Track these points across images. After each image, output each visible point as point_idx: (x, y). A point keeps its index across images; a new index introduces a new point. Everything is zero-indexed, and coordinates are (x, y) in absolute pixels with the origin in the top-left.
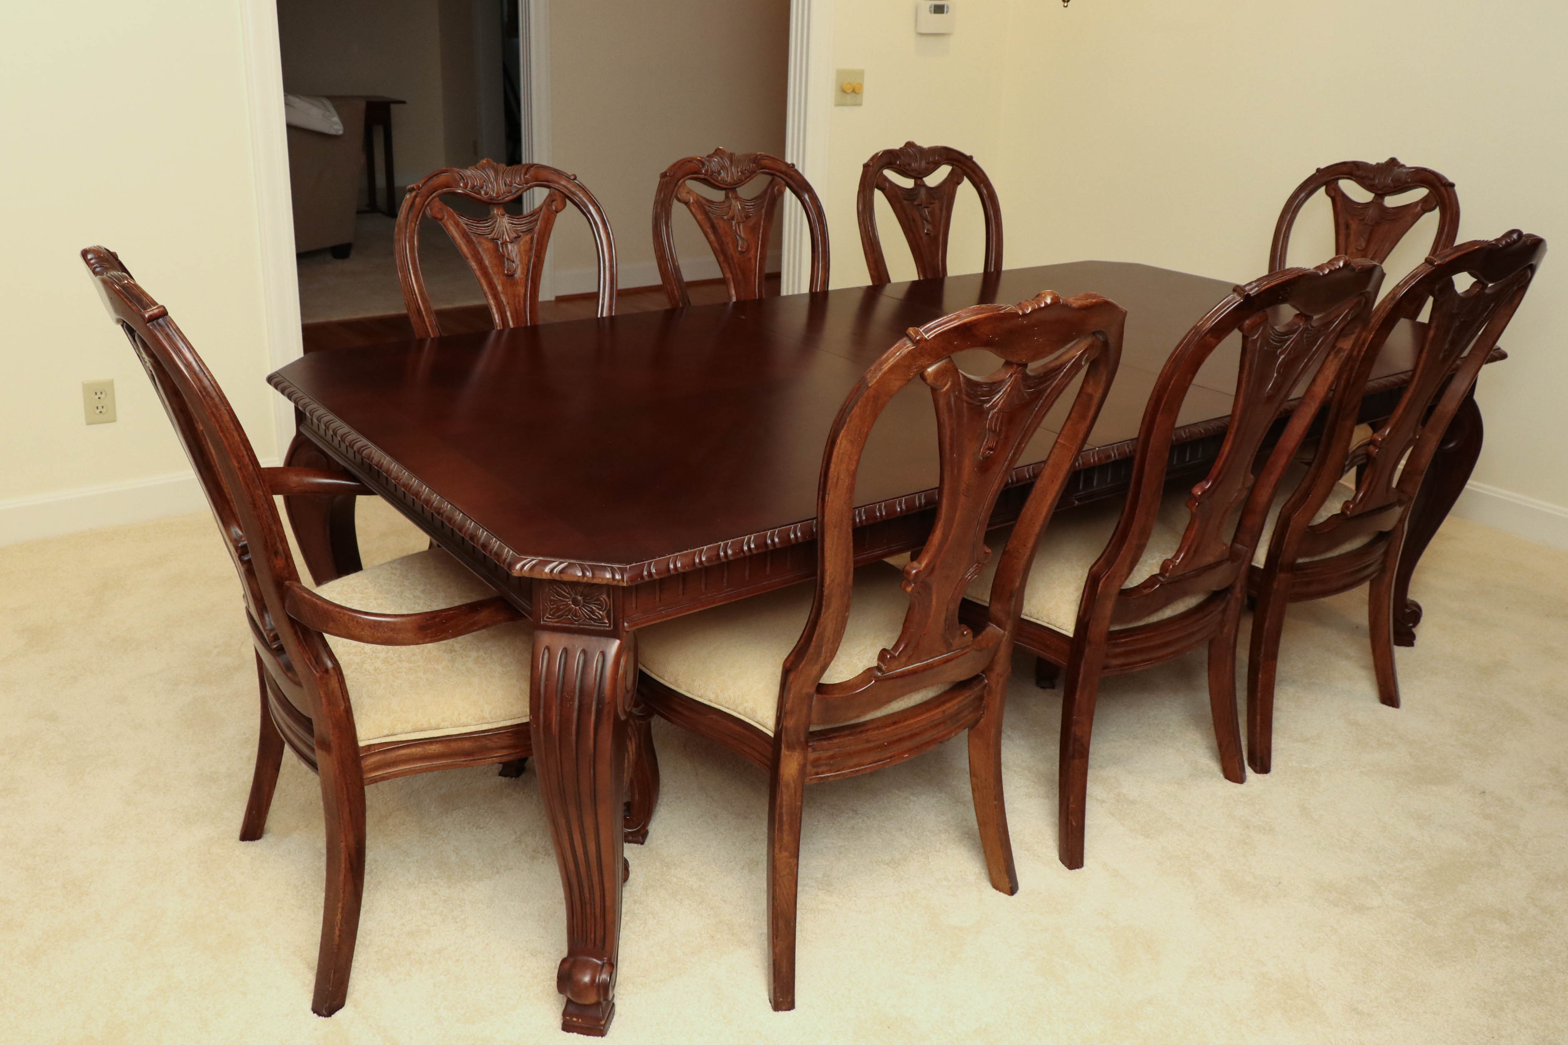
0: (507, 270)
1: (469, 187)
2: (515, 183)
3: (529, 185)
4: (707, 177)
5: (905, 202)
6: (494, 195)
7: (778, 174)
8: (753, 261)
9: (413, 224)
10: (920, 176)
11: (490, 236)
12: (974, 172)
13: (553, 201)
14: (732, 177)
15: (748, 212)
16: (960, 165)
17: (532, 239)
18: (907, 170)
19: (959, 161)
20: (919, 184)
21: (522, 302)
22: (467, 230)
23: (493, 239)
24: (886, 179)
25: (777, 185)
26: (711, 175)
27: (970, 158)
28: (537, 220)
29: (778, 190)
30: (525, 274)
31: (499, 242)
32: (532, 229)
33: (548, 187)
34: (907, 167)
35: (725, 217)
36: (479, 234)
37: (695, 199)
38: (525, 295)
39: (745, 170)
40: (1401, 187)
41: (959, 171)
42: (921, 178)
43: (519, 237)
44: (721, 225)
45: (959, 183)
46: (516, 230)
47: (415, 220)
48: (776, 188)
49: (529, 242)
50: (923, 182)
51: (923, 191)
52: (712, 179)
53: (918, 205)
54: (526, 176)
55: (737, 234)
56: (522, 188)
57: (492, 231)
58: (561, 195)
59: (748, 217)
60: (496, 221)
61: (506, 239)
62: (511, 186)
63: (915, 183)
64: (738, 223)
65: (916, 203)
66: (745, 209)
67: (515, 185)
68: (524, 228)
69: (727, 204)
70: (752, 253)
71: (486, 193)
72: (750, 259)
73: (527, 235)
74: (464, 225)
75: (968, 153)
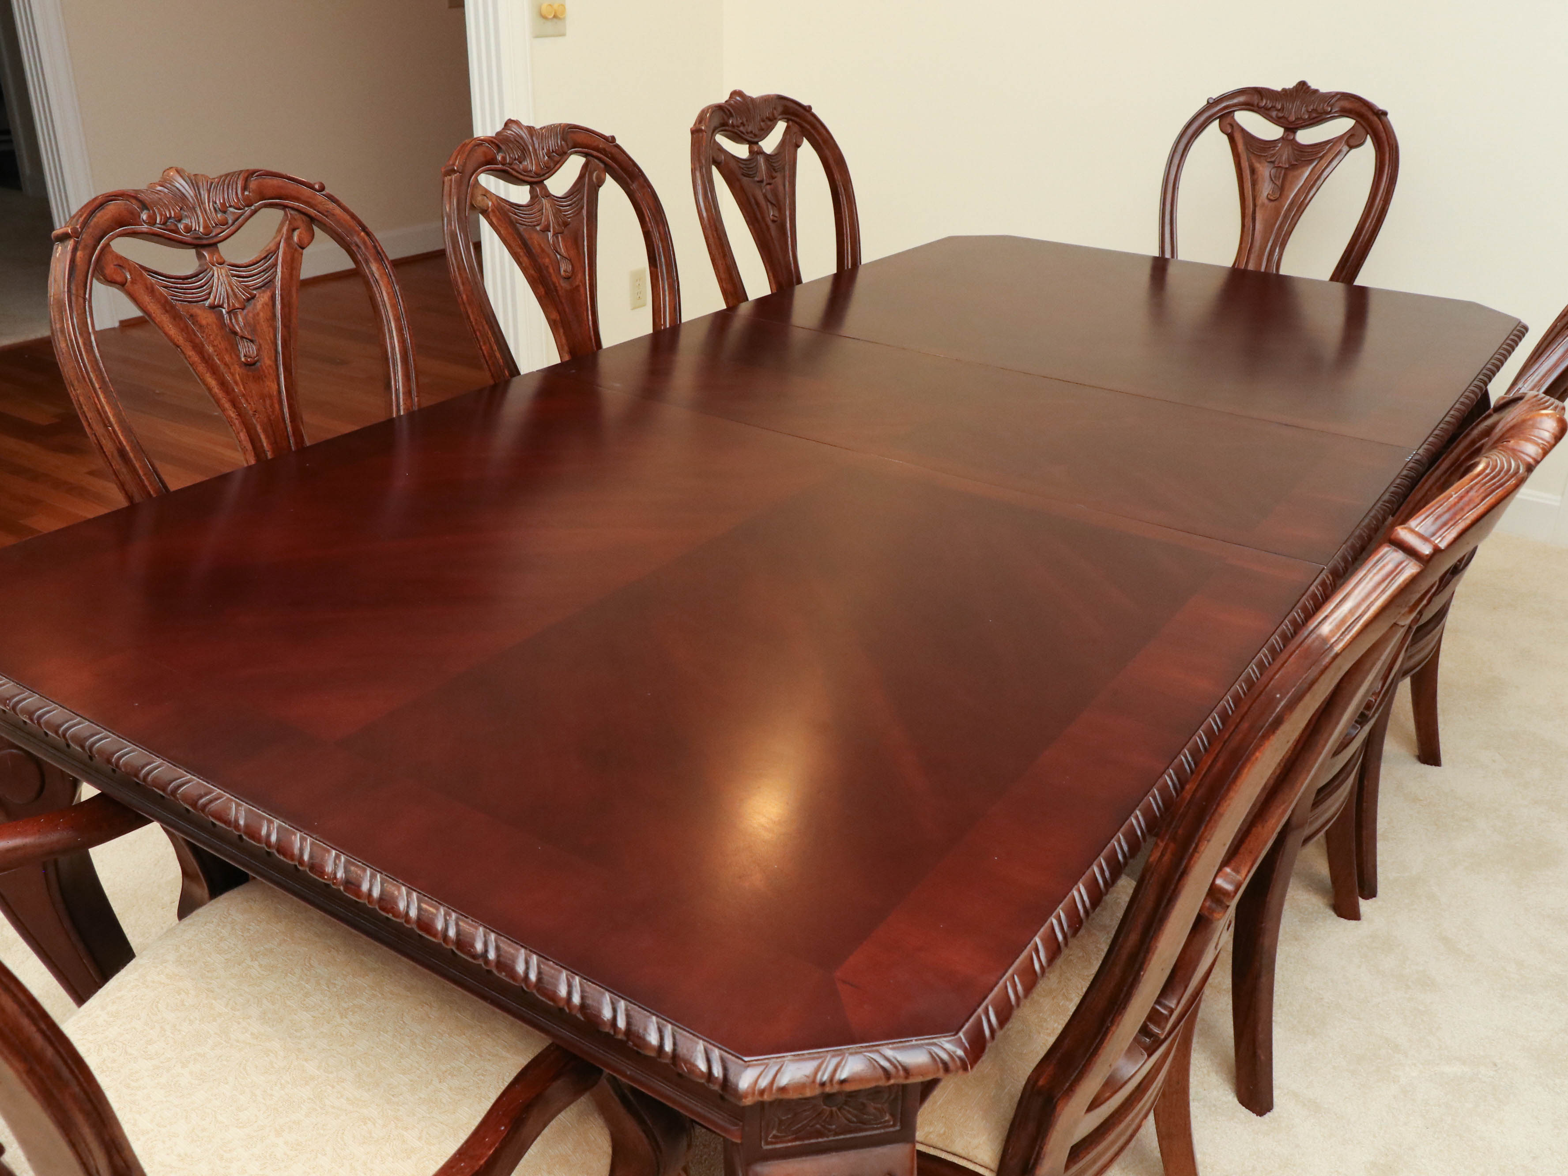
0: (245, 356)
1: (158, 221)
2: (230, 206)
3: (253, 208)
4: (504, 167)
5: (745, 180)
6: (201, 230)
7: (595, 153)
8: (582, 290)
9: (81, 300)
10: (756, 140)
11: (207, 303)
12: (814, 127)
13: (294, 230)
14: (538, 164)
15: (565, 215)
16: (798, 120)
17: (273, 298)
18: (742, 132)
19: (797, 115)
20: (756, 152)
21: (277, 406)
22: (169, 297)
23: (212, 307)
24: (721, 149)
25: (595, 170)
26: (510, 164)
27: (808, 109)
28: (275, 265)
29: (597, 178)
30: (273, 358)
31: (224, 311)
32: (270, 281)
33: (284, 207)
34: (742, 128)
35: (538, 228)
36: (189, 302)
37: (495, 203)
38: (279, 392)
39: (553, 151)
40: (1317, 119)
41: (795, 128)
42: (757, 143)
43: (253, 297)
44: (535, 239)
45: (799, 146)
46: (246, 286)
47: (82, 292)
48: (595, 175)
49: (270, 303)
50: (760, 147)
51: (761, 160)
52: (513, 169)
53: (758, 182)
54: (246, 193)
55: (557, 252)
56: (242, 214)
57: (210, 294)
58: (304, 217)
59: (566, 224)
60: (213, 275)
61: (233, 305)
62: (225, 212)
63: (751, 151)
64: (555, 234)
65: (756, 179)
66: (561, 211)
67: (231, 209)
68: (258, 281)
69: (537, 208)
70: (580, 276)
71: (188, 229)
72: (578, 286)
73: (264, 292)
74: (162, 289)
75: (805, 102)
